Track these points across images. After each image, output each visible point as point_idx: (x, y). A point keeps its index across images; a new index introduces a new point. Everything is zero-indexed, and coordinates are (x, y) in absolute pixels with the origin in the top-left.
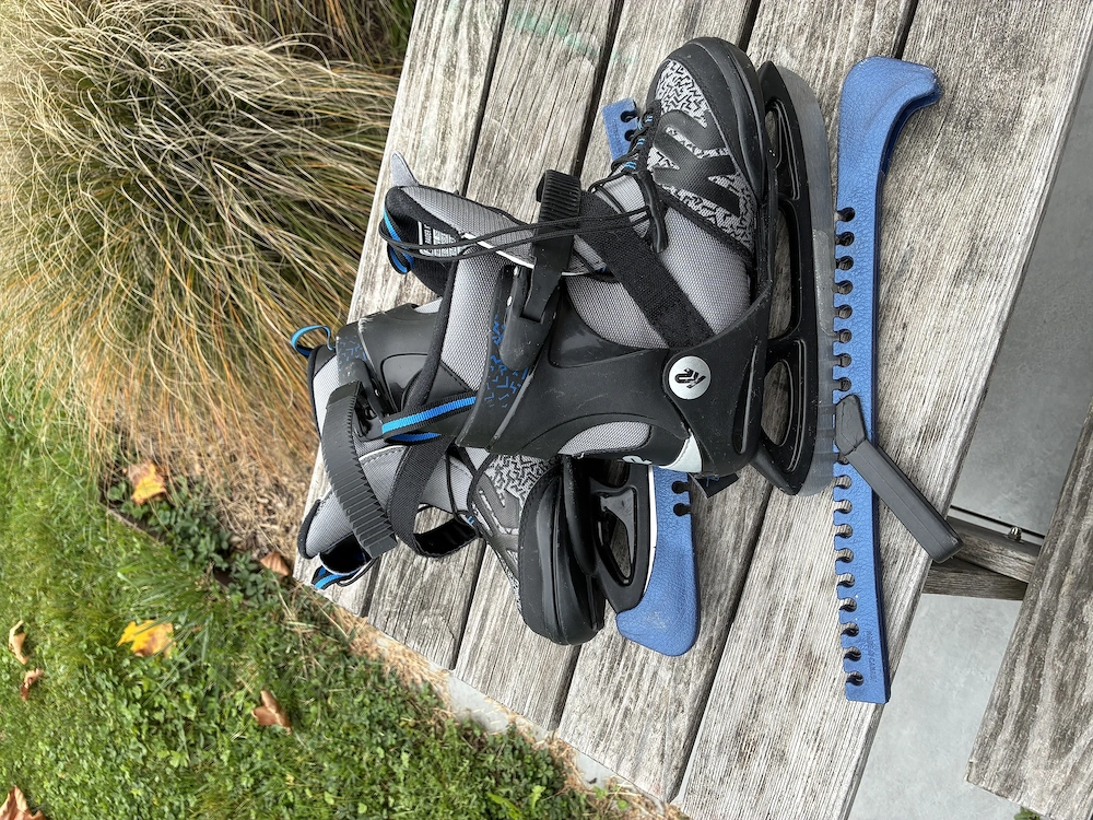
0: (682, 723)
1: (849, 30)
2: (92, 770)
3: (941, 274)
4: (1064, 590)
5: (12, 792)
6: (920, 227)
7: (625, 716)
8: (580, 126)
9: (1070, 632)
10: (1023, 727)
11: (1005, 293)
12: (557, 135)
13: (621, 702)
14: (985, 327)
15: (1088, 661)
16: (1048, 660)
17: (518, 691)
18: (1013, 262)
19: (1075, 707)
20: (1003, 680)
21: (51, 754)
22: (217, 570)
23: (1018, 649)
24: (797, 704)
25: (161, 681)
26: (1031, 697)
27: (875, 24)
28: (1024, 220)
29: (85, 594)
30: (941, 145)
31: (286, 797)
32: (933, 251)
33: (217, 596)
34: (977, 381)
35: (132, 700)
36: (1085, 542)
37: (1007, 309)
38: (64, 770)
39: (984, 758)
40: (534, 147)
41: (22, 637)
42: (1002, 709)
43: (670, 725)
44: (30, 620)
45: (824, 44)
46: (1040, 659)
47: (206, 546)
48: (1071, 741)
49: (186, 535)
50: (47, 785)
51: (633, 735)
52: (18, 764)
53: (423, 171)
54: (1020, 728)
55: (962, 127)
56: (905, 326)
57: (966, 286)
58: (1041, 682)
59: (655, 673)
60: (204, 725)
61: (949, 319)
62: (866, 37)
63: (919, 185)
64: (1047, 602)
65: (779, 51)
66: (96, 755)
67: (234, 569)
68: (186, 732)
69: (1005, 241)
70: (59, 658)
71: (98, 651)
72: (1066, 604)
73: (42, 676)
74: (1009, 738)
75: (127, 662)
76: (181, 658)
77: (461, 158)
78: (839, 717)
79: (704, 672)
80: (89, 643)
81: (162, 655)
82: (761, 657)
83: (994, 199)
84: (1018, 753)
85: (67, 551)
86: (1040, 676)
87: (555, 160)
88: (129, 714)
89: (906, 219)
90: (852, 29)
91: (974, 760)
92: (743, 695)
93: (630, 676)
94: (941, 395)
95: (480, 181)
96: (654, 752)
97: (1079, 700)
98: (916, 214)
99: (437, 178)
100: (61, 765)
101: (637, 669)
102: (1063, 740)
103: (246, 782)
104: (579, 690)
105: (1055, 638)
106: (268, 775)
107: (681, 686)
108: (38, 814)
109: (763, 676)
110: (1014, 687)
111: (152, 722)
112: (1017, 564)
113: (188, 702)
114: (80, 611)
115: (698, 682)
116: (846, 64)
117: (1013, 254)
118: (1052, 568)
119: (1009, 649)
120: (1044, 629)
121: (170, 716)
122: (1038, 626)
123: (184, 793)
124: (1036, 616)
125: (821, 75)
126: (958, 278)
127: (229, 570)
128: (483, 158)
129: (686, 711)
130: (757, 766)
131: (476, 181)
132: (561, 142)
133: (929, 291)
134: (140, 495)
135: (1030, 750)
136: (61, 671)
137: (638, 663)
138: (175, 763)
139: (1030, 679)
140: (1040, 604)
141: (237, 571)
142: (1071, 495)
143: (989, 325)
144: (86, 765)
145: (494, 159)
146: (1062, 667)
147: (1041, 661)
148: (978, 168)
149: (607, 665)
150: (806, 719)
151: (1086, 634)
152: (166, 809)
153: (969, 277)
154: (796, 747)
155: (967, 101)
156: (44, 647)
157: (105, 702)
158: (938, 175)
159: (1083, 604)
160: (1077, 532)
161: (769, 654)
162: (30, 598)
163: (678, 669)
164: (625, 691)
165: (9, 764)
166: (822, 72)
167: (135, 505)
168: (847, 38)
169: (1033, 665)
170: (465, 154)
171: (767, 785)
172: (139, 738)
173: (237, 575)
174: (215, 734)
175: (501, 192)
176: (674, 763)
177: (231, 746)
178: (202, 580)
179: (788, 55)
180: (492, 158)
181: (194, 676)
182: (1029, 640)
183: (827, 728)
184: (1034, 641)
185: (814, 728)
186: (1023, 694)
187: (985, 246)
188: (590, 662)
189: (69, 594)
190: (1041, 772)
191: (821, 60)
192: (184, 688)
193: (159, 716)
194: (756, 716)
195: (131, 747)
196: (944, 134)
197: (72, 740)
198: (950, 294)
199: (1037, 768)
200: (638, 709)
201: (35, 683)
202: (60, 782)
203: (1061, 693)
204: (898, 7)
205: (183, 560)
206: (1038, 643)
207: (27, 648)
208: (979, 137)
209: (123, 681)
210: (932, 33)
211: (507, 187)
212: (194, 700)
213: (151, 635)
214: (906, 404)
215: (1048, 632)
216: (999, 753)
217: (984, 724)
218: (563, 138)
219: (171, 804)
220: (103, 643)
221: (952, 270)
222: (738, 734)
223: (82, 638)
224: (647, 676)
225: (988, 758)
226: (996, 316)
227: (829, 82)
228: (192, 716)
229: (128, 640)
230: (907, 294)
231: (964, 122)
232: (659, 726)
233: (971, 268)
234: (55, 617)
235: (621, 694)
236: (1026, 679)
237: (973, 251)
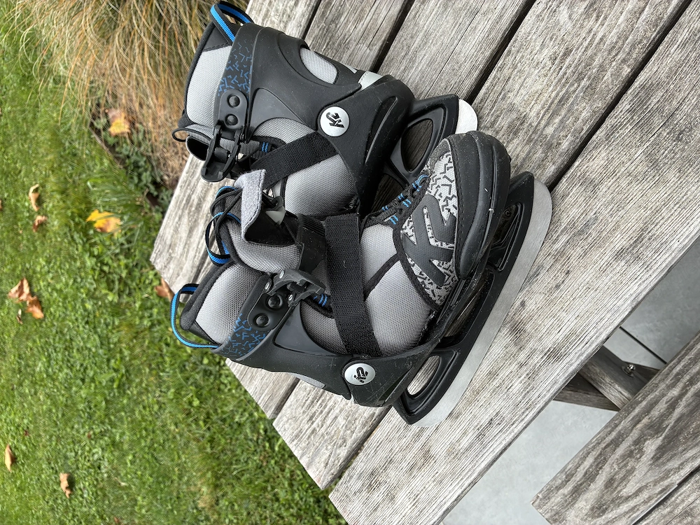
0: (343, 453)
1: (621, 13)
2: (67, 285)
3: (609, 246)
4: (639, 426)
5: (22, 281)
6: (609, 204)
7: (313, 432)
8: (396, 14)
9: (632, 452)
10: (577, 491)
11: (648, 281)
12: (379, 14)
13: (312, 423)
14: (623, 299)
15: (635, 473)
16: (610, 461)
17: (258, 389)
18: (664, 261)
19: (614, 495)
20: (577, 460)
21: (46, 267)
22: (149, 195)
23: (594, 448)
24: (411, 475)
25: (109, 250)
26: (590, 477)
27: (643, 16)
28: (687, 233)
29: (74, 182)
30: (652, 145)
31: (166, 339)
32: (610, 226)
33: (147, 211)
34: (601, 334)
35: (92, 255)
36: (666, 403)
37: (644, 293)
38: (52, 279)
39: (547, 497)
40: (359, 19)
41: (37, 195)
42: (569, 477)
43: (336, 450)
44: (43, 186)
45: (598, 17)
46: (605, 459)
47: (146, 177)
48: (604, 512)
49: (136, 166)
50: (42, 283)
51: (314, 445)
52: (28, 265)
53: (281, 5)
54: (576, 491)
55: (673, 137)
56: (568, 272)
57: (623, 263)
58: (600, 472)
59: (336, 417)
60: (129, 282)
61: (600, 282)
62: (632, 26)
63: (623, 170)
64: (625, 428)
65: (561, 8)
66: (70, 277)
67: (161, 197)
68: (119, 283)
69: (666, 242)
70: (56, 215)
71: (77, 220)
72: (636, 435)
73: (46, 220)
74: (566, 493)
75: (91, 232)
76: (122, 240)
77: (308, 6)
78: (432, 495)
79: (364, 430)
80: (72, 213)
81: (112, 235)
82: (400, 439)
83: (672, 206)
84: (568, 504)
85: (67, 152)
86: (601, 468)
87: (371, 36)
88: (90, 262)
89: (602, 193)
90: (624, 13)
91: (540, 496)
92: (382, 454)
93: (322, 412)
94: (572, 333)
95: (316, 32)
96: (323, 460)
97: (619, 492)
98: (611, 192)
99: (289, 16)
100: (51, 275)
101: (326, 410)
102: (599, 509)
103: (146, 323)
104: (291, 405)
105: (621, 450)
106: (160, 323)
107: (349, 432)
108: (35, 298)
109: (397, 450)
110: (582, 467)
111: (102, 271)
112: (618, 395)
113: (122, 267)
114: (70, 191)
115: (359, 435)
116: (608, 42)
117: (667, 255)
118: (637, 410)
119: (588, 444)
120: (616, 443)
121: (111, 271)
122: (613, 440)
123: (113, 316)
124: (614, 434)
125: (585, 44)
126: (619, 255)
127: (157, 196)
128: (323, 13)
129: (347, 447)
130: (377, 496)
131: (315, 30)
132: (379, 22)
133: (595, 255)
134: (114, 130)
135: (576, 505)
136: (55, 224)
137: (328, 407)
138: (110, 298)
139: (594, 467)
140: (620, 428)
141: (162, 199)
142: (671, 371)
143: (627, 299)
144: (64, 280)
145: (330, 17)
146: (617, 469)
147: (605, 460)
148: (672, 176)
149: (310, 399)
150: (413, 485)
151: (641, 457)
152: (102, 321)
153: (628, 258)
154: (401, 497)
155: (688, 115)
156: (49, 205)
157: (77, 249)
158: (640, 168)
159: (647, 439)
160: (663, 395)
161: (405, 439)
162: (44, 173)
163: (350, 422)
164: (316, 419)
165: (23, 264)
166: (587, 42)
167: (110, 135)
168: (618, 19)
169: (599, 460)
170: (312, 4)
171: (379, 509)
172: (93, 276)
173: (162, 201)
174: (135, 289)
175: (329, 47)
176: (332, 471)
177: (142, 300)
178: (140, 199)
179: (567, 16)
180: (328, 14)
181: (128, 254)
182: (603, 445)
183: (423, 496)
184: (606, 447)
185: (415, 492)
186: (586, 473)
187: (649, 239)
188: (301, 392)
189: (65, 178)
190: (578, 520)
191: (590, 31)
192: (121, 257)
193: (106, 268)
194: (385, 469)
195: (89, 280)
196: (658, 136)
197: (58, 263)
198: (609, 264)
199: (577, 517)
200: (321, 432)
201: (42, 224)
202: (49, 284)
203: (610, 483)
204: (666, 8)
205: (131, 182)
206: (608, 449)
207: (39, 201)
208: (683, 150)
209: (89, 243)
210: (684, 44)
211: (334, 44)
212: (127, 266)
213: (108, 221)
214: (547, 327)
215: (617, 445)
216: (557, 499)
217: (555, 479)
218: (381, 19)
219: (105, 319)
220: (80, 216)
221: (618, 247)
222: (372, 474)
223: (69, 208)
224: (331, 416)
225: (549, 498)
226: (634, 295)
227: (589, 52)
228: (124, 275)
229: (94, 220)
230: (579, 250)
231: (677, 133)
232: (329, 447)
233: (631, 252)
234: (56, 191)
235: (314, 419)
236: (591, 466)
237: (639, 240)
